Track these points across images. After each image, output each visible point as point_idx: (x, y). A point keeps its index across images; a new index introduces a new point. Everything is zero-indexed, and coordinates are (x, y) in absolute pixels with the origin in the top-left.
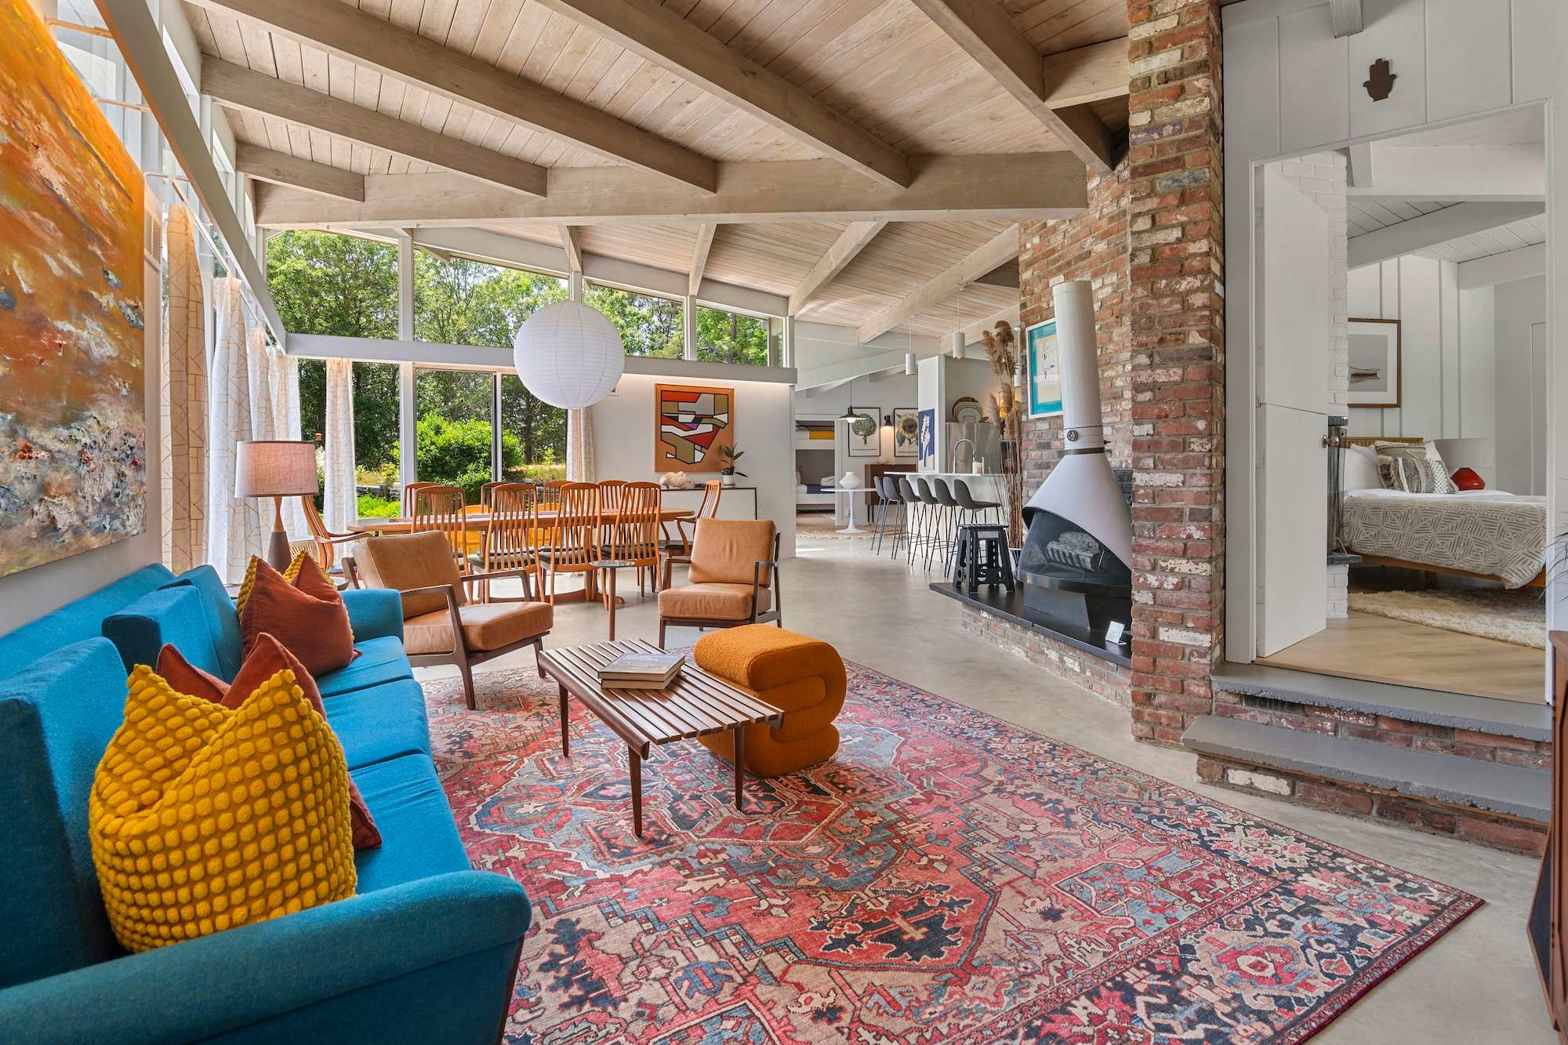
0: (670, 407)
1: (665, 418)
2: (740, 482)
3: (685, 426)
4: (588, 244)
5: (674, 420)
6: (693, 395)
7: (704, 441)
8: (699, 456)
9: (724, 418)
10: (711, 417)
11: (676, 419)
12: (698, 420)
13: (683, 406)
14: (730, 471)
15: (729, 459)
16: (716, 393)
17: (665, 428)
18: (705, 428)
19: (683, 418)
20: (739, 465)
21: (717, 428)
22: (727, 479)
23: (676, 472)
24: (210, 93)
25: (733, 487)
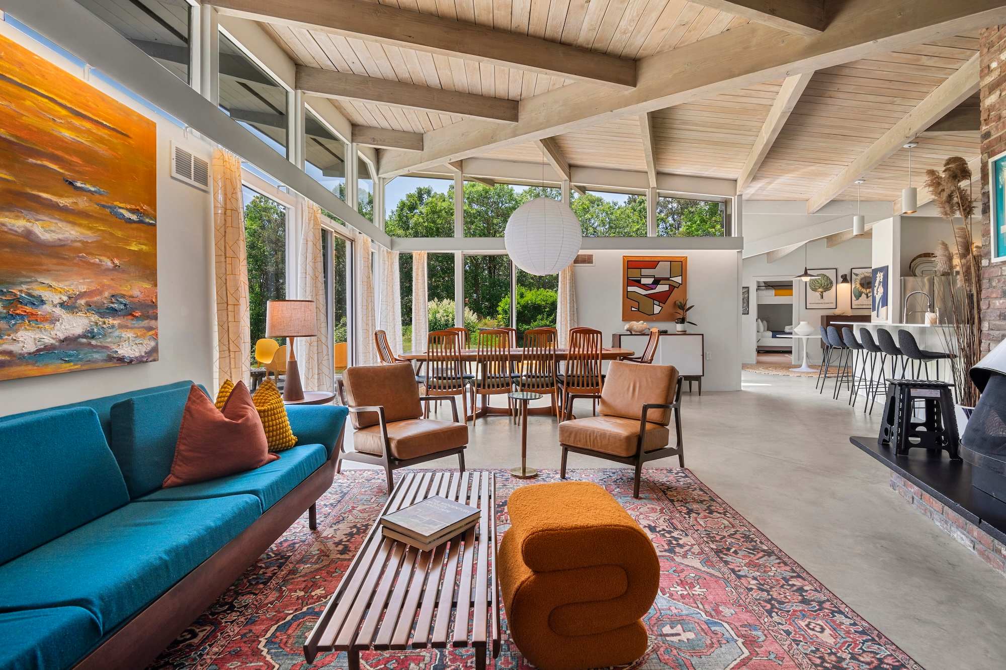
0: (634, 273)
1: (630, 281)
2: (690, 329)
3: (646, 287)
4: (572, 159)
5: (638, 283)
6: (652, 264)
7: (662, 298)
8: (657, 309)
9: (678, 279)
10: (668, 279)
11: (639, 282)
12: (657, 282)
13: (645, 272)
14: (682, 321)
15: (681, 311)
16: (672, 261)
17: (630, 289)
18: (662, 288)
19: (644, 281)
20: (690, 316)
21: (672, 288)
22: (679, 327)
23: (638, 321)
24: (301, 89)
25: (684, 333)
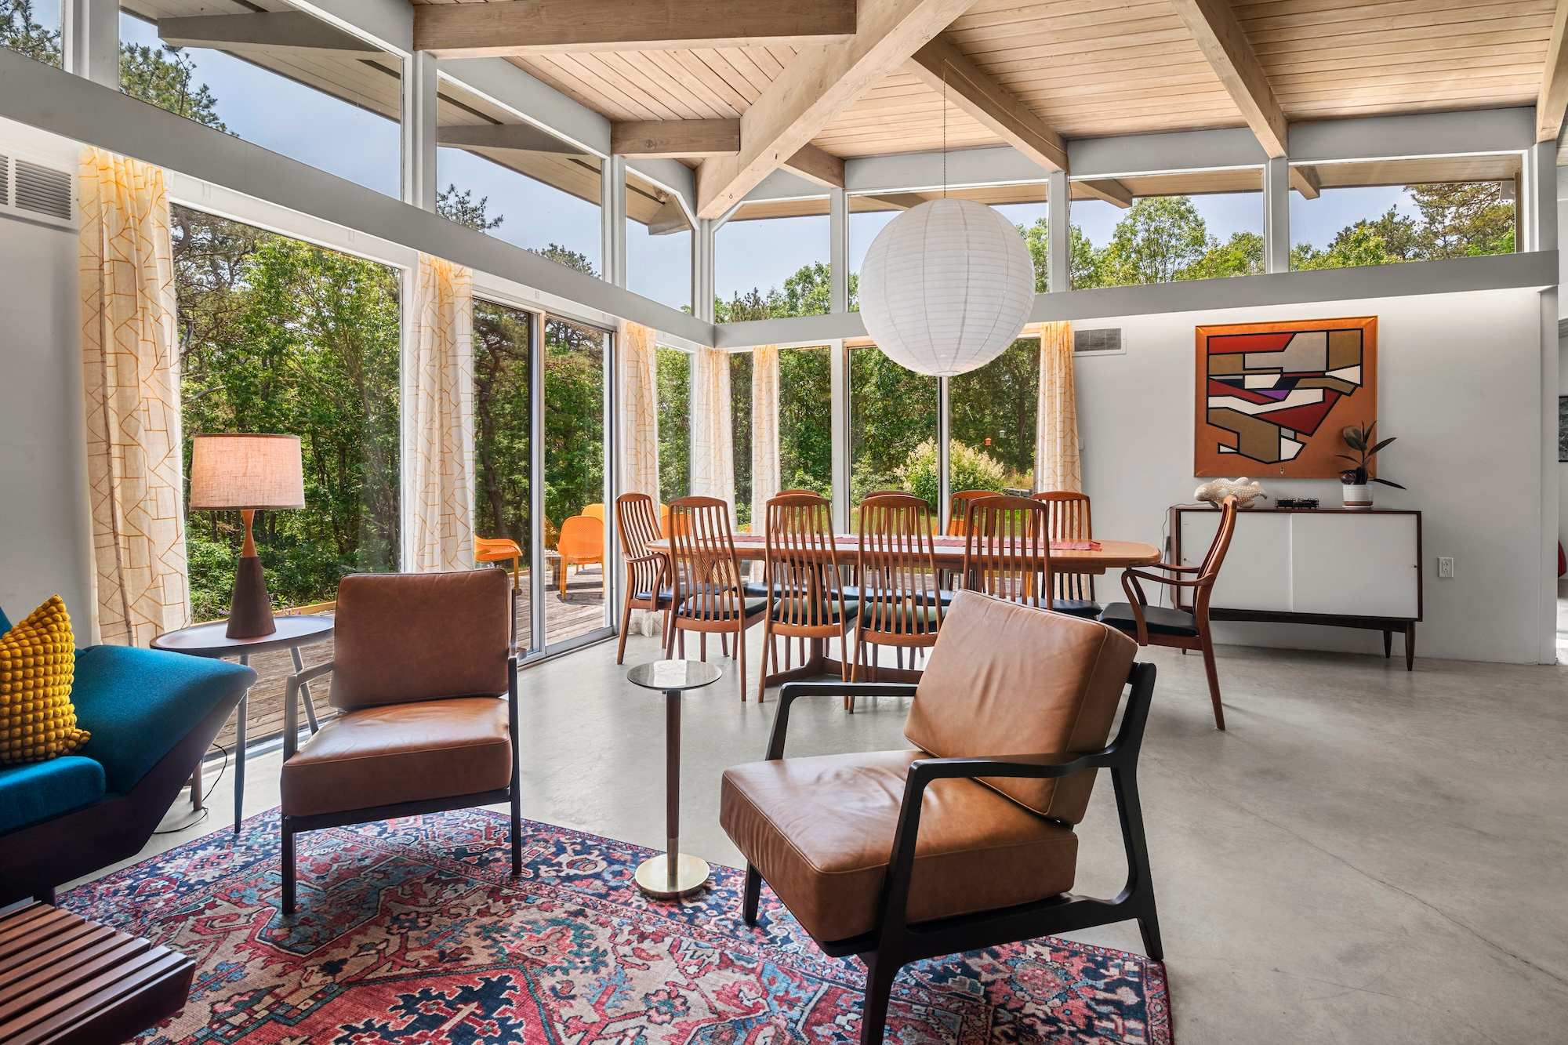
0: (1225, 365)
1: (1211, 384)
2: (1380, 496)
3: (1258, 396)
5: (1235, 387)
6: (1278, 339)
7: (1304, 422)
8: (1289, 449)
9: (1352, 375)
10: (1320, 375)
11: (1240, 384)
12: (1288, 382)
13: (1253, 360)
14: (1360, 477)
15: (1356, 454)
16: (1331, 330)
17: (1214, 402)
18: (1303, 397)
19: (1252, 382)
20: (1387, 463)
21: (1333, 395)
22: (1351, 493)
25: (1365, 508)
